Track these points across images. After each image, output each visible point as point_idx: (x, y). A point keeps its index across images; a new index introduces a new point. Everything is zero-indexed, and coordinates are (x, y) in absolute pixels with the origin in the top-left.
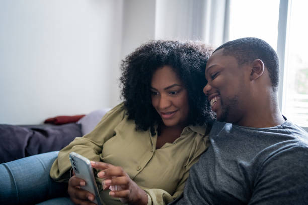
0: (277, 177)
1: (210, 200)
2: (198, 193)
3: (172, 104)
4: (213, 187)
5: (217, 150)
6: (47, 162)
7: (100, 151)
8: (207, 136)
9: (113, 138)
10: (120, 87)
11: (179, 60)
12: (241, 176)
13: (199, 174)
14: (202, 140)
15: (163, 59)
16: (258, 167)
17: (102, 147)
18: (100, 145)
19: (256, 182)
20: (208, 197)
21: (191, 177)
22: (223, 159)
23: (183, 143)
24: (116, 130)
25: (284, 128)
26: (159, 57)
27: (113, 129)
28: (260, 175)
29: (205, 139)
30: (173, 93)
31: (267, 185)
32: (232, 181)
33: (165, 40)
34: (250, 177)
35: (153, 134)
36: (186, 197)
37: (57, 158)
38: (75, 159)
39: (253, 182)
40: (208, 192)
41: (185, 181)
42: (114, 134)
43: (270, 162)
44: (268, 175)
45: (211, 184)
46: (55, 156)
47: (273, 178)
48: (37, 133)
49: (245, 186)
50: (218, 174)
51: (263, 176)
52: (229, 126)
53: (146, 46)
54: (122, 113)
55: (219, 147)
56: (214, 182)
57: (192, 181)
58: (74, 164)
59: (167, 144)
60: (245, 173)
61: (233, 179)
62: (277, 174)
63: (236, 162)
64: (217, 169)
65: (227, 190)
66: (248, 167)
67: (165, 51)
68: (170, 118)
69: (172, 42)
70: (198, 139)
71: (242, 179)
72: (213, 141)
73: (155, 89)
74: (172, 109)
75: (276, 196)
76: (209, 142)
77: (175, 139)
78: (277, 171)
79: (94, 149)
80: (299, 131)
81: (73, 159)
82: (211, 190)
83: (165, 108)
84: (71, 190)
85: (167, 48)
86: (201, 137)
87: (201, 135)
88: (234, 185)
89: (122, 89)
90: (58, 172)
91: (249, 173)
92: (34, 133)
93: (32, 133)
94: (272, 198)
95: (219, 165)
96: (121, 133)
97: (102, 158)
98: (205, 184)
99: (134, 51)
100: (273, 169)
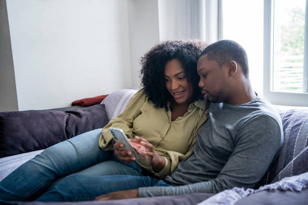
0: (250, 135)
1: (210, 153)
2: (203, 150)
3: (180, 86)
4: (211, 145)
5: (213, 120)
6: (95, 137)
7: (131, 126)
8: (207, 110)
9: (140, 116)
10: (140, 77)
11: (182, 54)
12: (228, 136)
13: (203, 137)
14: (204, 113)
15: (172, 54)
16: (239, 129)
17: (132, 123)
18: (131, 121)
19: (237, 139)
20: (209, 151)
21: (198, 140)
22: (217, 126)
23: (191, 116)
24: (141, 110)
25: (255, 102)
26: (169, 53)
27: (139, 109)
28: (240, 134)
29: (206, 112)
30: (180, 79)
31: (245, 140)
32: (223, 139)
33: (172, 41)
34: (234, 136)
35: (167, 110)
36: (195, 153)
37: (101, 133)
38: (113, 131)
39: (236, 139)
40: (209, 148)
41: (194, 144)
42: (141, 113)
43: (245, 126)
44: (245, 134)
45: (210, 143)
46: (100, 133)
47: (248, 136)
48: (72, 115)
49: (231, 142)
50: (214, 136)
51: (241, 135)
52: (221, 104)
53: (159, 46)
54: (144, 96)
55: (215, 118)
56: (212, 142)
57: (199, 143)
58: (113, 135)
59: (180, 118)
60: (230, 134)
61: (223, 138)
62: (250, 134)
63: (224, 127)
64: (213, 133)
65: (220, 146)
66: (232, 130)
67: (173, 48)
68: (181, 98)
69: (177, 42)
70: (200, 112)
71: (229, 138)
72: (211, 114)
73: (168, 76)
74: (181, 90)
75: (250, 148)
76: (208, 114)
77: (184, 114)
78: (250, 132)
79: (128, 125)
80: (264, 103)
81: (112, 132)
82: (210, 147)
83: (176, 89)
84: (116, 152)
85: (174, 46)
86: (203, 112)
87: (202, 110)
88: (224, 142)
89: (142, 78)
90: (105, 142)
91: (232, 133)
92: (70, 115)
93: (68, 115)
94: (248, 149)
95: (215, 130)
96: (145, 112)
97: (134, 131)
98: (207, 144)
99: (150, 50)
100: (248, 130)
